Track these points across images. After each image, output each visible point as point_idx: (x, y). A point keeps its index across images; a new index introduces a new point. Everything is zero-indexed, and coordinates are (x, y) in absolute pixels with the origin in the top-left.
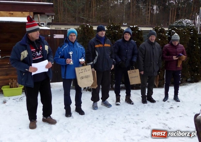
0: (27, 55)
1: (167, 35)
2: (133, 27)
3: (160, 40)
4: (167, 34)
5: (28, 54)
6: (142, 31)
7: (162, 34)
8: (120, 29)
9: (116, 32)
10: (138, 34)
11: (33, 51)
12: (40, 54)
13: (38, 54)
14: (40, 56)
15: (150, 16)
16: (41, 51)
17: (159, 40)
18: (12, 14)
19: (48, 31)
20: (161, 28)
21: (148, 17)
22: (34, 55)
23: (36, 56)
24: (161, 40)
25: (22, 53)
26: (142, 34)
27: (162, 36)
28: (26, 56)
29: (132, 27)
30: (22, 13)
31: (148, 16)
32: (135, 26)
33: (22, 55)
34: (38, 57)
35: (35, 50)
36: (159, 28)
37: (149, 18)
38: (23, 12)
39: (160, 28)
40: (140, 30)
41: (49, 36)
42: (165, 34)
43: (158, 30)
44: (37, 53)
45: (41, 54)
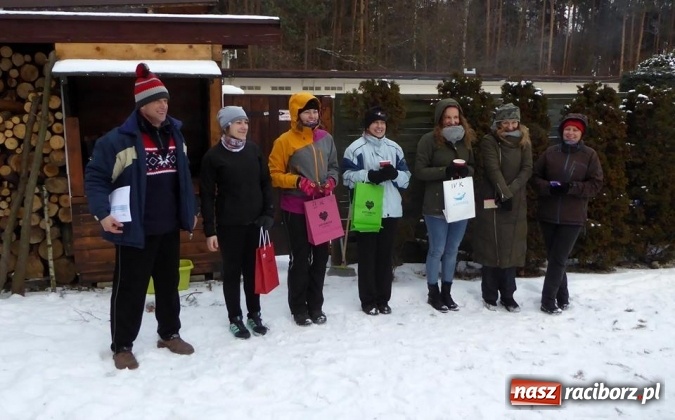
0: (134, 160)
1: (624, 109)
2: (519, 86)
3: (601, 123)
4: (621, 106)
5: (135, 157)
6: (545, 97)
7: (608, 107)
8: (478, 90)
9: (468, 101)
10: (535, 105)
11: (151, 152)
12: (167, 161)
13: (161, 163)
14: (167, 167)
15: (554, 42)
16: (171, 155)
17: (597, 124)
18: (164, 51)
19: (261, 100)
20: (602, 87)
21: (546, 45)
22: (153, 161)
23: (157, 165)
24: (605, 123)
25: (121, 154)
26: (545, 108)
27: (606, 111)
28: (129, 162)
29: (515, 84)
30: (191, 47)
31: (548, 43)
32: (523, 83)
33: (117, 160)
34: (161, 168)
35: (156, 149)
36: (596, 86)
37: (550, 50)
38: (195, 46)
39: (599, 88)
40: (538, 93)
41: (266, 114)
42: (616, 106)
43: (594, 94)
44: (160, 158)
45: (170, 163)
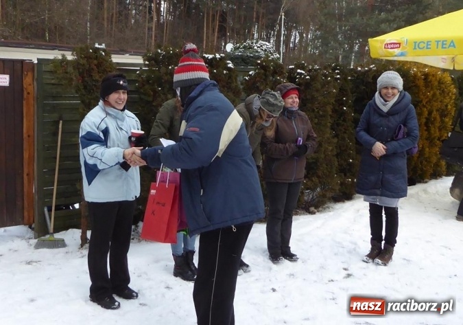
2: (214, 58)
21: (150, 29)
29: (210, 56)
32: (218, 56)
37: (153, 33)
